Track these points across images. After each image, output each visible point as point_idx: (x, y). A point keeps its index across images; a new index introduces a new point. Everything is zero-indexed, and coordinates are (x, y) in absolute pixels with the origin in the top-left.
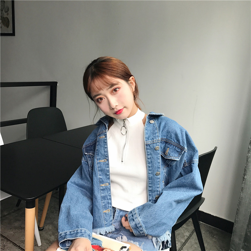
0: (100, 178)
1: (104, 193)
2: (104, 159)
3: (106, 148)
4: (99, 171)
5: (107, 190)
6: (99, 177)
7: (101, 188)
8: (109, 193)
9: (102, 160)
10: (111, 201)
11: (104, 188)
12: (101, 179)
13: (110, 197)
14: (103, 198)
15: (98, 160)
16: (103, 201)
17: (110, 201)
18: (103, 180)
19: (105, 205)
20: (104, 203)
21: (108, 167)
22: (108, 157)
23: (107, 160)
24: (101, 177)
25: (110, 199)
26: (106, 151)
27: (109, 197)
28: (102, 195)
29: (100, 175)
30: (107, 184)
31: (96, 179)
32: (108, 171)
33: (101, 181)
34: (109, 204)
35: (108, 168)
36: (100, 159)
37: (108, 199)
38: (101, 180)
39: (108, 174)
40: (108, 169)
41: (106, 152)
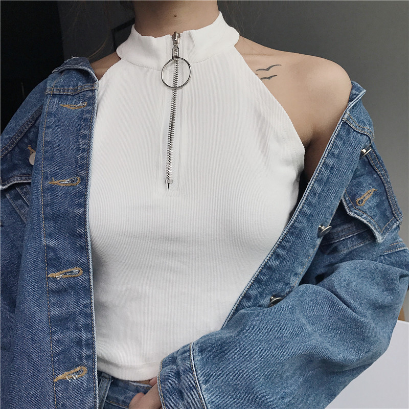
0: (48, 247)
1: (61, 307)
2: (70, 175)
3: (84, 137)
4: (46, 218)
5: (77, 293)
6: (44, 243)
7: (53, 286)
8: (86, 306)
9: (62, 178)
10: (89, 336)
11: (64, 284)
12: (53, 249)
13: (89, 322)
14: (56, 326)
15: (47, 178)
16: (55, 337)
17: (84, 335)
18: (61, 254)
19: (62, 352)
20: (59, 342)
21: (84, 205)
22: (88, 169)
23: (82, 179)
24: (52, 243)
25: (89, 328)
26: (81, 147)
27: (82, 321)
28: (55, 312)
29: (50, 236)
30: (76, 270)
31: (32, 251)
32: (82, 220)
33: (51, 259)
34: (81, 348)
35: (82, 209)
36: (55, 175)
37: (77, 329)
38: (51, 254)
39: (79, 230)
40: (79, 211)
41: (84, 150)
